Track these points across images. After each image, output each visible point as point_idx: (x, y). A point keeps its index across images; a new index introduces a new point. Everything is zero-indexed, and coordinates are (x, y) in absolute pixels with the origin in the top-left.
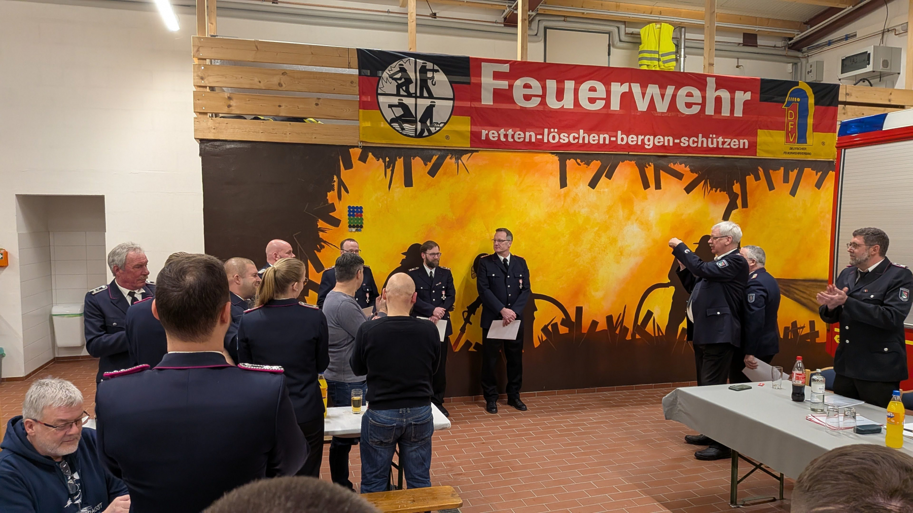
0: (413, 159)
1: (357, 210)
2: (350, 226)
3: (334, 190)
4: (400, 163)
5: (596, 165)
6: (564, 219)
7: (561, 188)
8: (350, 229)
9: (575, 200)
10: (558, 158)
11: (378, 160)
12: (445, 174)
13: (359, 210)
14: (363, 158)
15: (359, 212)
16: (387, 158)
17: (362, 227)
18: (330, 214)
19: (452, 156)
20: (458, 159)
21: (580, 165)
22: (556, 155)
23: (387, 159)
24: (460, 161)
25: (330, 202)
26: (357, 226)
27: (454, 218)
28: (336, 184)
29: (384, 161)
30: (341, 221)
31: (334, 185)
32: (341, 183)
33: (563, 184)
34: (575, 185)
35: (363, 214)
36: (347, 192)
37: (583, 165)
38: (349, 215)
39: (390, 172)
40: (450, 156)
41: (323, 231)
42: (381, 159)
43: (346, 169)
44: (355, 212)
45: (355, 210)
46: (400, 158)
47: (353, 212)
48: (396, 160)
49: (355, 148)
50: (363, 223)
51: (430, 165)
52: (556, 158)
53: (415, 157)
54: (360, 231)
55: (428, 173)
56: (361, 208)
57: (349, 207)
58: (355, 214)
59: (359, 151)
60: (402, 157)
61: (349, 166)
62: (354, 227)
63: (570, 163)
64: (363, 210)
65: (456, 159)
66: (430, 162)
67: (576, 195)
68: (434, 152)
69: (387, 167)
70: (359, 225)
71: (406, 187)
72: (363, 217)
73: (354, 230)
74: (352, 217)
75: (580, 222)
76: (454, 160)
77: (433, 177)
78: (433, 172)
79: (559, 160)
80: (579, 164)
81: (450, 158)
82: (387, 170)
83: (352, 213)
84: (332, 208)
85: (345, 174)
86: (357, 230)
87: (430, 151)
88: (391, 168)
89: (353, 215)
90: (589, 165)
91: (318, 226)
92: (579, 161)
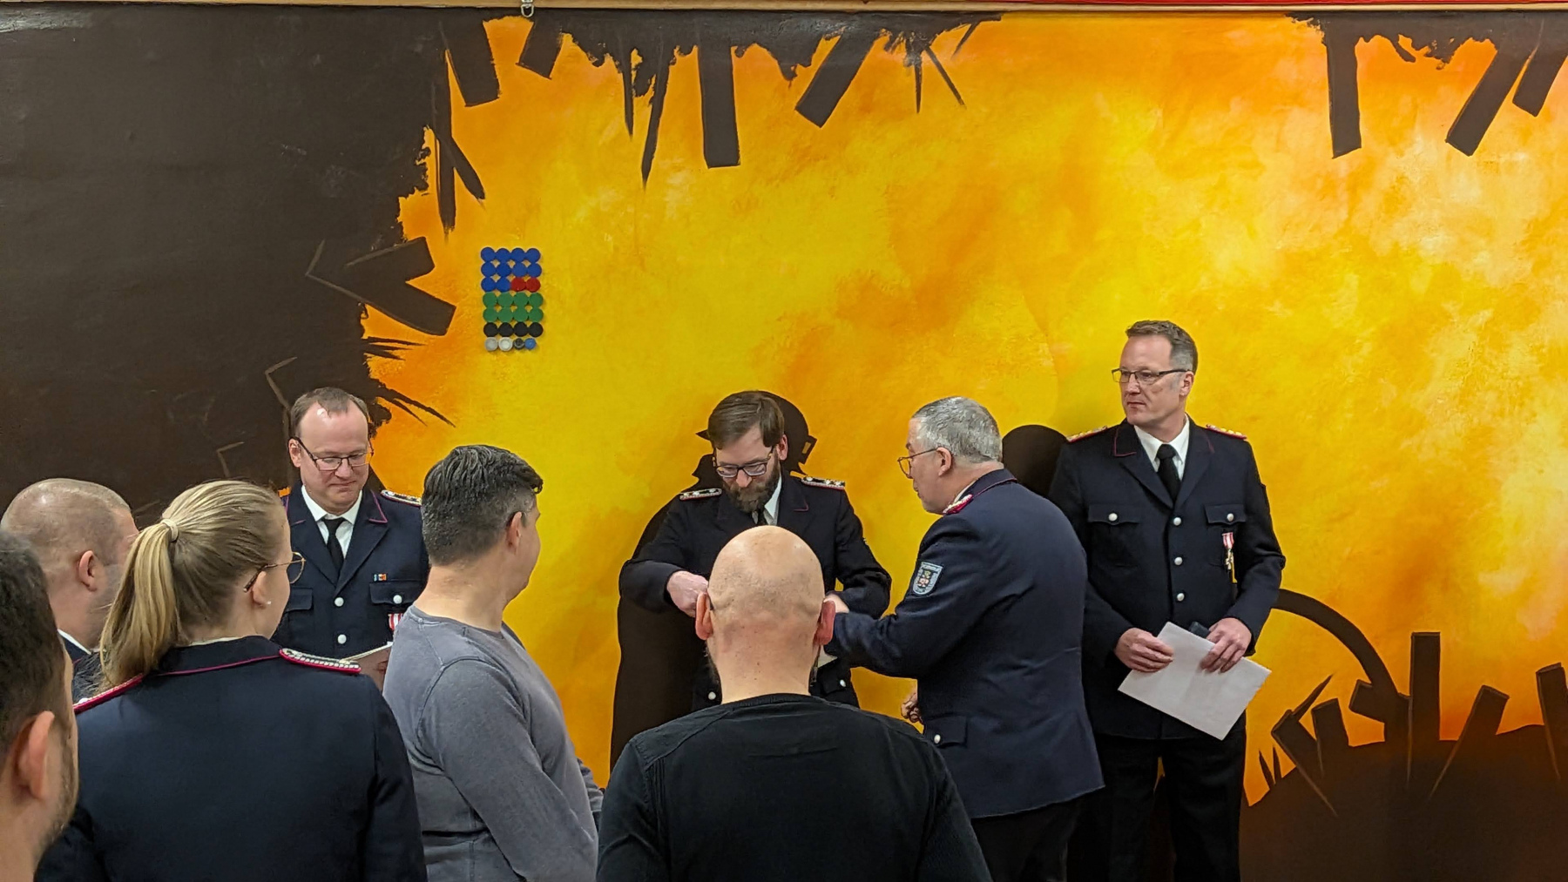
0: (739, 54)
1: (518, 262)
2: (490, 330)
3: (424, 187)
4: (685, 71)
5: (1477, 55)
6: (1352, 279)
7: (1336, 155)
8: (492, 342)
9: (1395, 202)
10: (1321, 35)
11: (597, 64)
12: (866, 109)
13: (527, 264)
14: (539, 58)
15: (527, 271)
16: (635, 52)
17: (537, 330)
18: (410, 282)
19: (892, 40)
20: (915, 48)
21: (1412, 59)
22: (1314, 23)
23: (636, 59)
24: (924, 56)
25: (410, 234)
26: (520, 330)
27: (907, 284)
28: (431, 163)
29: (624, 67)
30: (453, 308)
31: (423, 168)
32: (453, 160)
33: (1345, 136)
34: (1393, 143)
35: (542, 280)
36: (478, 191)
37: (1424, 62)
38: (487, 285)
39: (648, 110)
40: (884, 39)
41: (384, 352)
42: (609, 59)
43: (471, 101)
44: (510, 272)
45: (512, 264)
46: (686, 51)
47: (504, 271)
48: (670, 60)
49: (506, 18)
50: (541, 315)
51: (806, 76)
52: (1313, 35)
53: (748, 45)
54: (532, 346)
55: (799, 108)
56: (534, 255)
57: (487, 254)
58: (511, 278)
59: (522, 28)
60: (695, 49)
61: (482, 87)
62: (505, 331)
63: (1371, 51)
64: (543, 264)
65: (908, 48)
66: (807, 64)
67: (1401, 179)
68: (821, 24)
69: (632, 90)
70: (529, 324)
71: (710, 166)
72: (544, 291)
73: (506, 343)
74: (498, 293)
75: (1419, 285)
76: (900, 55)
77: (821, 126)
78: (817, 106)
79: (1325, 42)
80: (1408, 58)
81: (887, 48)
82: (636, 100)
83: (496, 278)
84: (420, 258)
85: (467, 121)
86: (518, 346)
87: (805, 23)
88: (650, 93)
89: (502, 287)
90: (1446, 61)
91: (363, 331)
92: (1405, 42)
